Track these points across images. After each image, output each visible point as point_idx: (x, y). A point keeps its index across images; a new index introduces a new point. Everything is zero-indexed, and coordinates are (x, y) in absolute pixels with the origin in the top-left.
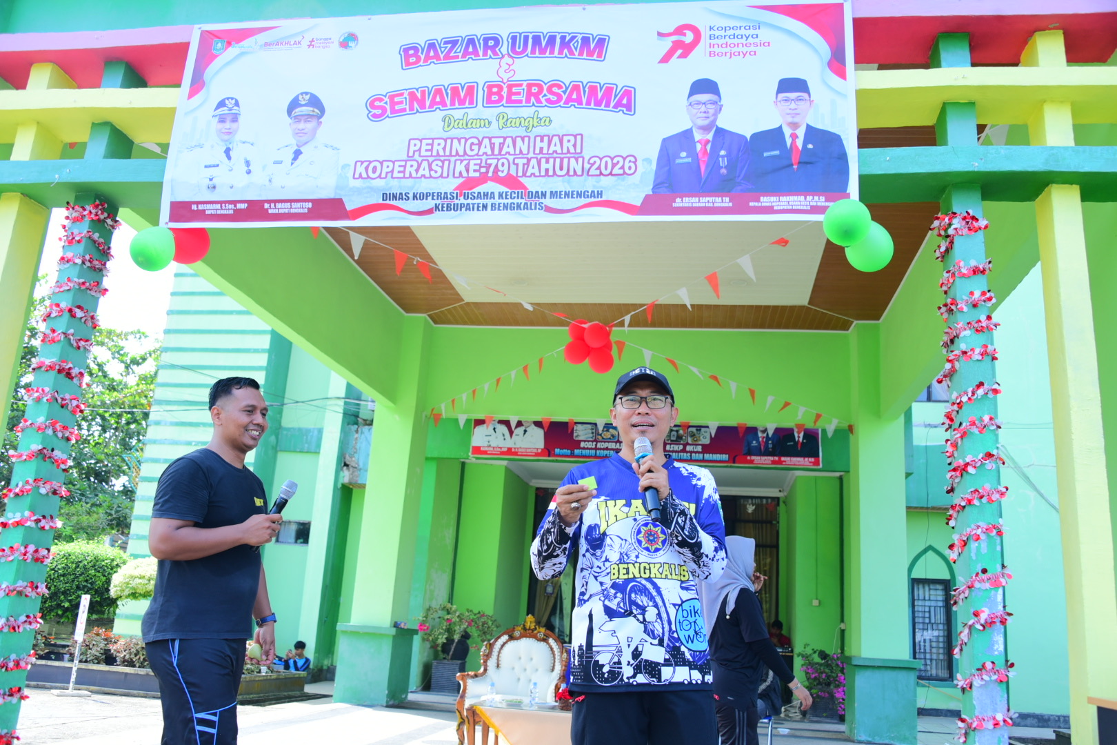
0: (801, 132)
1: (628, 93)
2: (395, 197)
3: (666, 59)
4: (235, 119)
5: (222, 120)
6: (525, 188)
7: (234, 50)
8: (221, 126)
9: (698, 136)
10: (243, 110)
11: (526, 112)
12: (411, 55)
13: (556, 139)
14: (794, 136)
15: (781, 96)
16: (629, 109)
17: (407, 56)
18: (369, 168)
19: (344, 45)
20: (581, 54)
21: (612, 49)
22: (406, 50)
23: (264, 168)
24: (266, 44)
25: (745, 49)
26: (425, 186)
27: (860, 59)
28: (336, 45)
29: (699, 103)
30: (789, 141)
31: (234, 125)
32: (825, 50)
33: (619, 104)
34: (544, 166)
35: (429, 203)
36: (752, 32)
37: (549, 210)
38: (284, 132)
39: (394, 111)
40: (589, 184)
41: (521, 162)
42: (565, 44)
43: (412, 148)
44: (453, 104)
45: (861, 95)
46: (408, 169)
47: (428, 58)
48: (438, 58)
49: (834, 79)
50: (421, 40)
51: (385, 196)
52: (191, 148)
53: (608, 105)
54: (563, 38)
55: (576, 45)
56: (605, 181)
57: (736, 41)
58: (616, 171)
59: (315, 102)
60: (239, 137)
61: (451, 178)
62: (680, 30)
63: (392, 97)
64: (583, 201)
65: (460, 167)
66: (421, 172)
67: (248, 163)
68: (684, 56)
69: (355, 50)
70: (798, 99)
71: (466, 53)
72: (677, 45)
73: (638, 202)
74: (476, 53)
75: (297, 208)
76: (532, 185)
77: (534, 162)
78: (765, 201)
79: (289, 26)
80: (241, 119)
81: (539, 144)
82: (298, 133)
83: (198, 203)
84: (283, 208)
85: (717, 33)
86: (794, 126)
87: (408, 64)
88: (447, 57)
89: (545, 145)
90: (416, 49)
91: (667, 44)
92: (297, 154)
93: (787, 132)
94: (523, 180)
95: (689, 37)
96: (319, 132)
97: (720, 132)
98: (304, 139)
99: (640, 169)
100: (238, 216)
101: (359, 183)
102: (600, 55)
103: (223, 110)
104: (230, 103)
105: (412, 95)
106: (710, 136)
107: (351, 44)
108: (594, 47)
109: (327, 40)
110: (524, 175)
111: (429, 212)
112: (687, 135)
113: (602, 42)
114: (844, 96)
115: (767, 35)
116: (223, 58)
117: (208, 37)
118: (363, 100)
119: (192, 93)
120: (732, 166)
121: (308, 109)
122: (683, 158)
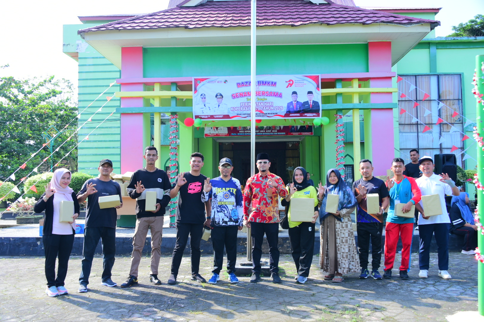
0: (312, 102)
1: (281, 94)
2: (239, 114)
3: (287, 87)
4: (205, 98)
5: (202, 99)
6: (263, 112)
7: (202, 83)
9: (294, 103)
10: (206, 96)
11: (262, 97)
12: (239, 85)
13: (268, 103)
14: (310, 102)
15: (308, 94)
16: (281, 97)
17: (238, 85)
18: (234, 109)
19: (225, 82)
20: (272, 85)
21: (277, 84)
22: (238, 84)
24: (209, 82)
25: (302, 85)
26: (245, 112)
27: (322, 88)
28: (223, 82)
29: (294, 96)
30: (309, 103)
31: (205, 100)
32: (316, 85)
33: (279, 96)
34: (266, 108)
35: (246, 116)
36: (303, 81)
37: (268, 116)
38: (215, 101)
39: (237, 97)
40: (275, 112)
41: (262, 107)
42: (268, 83)
43: (241, 105)
44: (248, 96)
45: (322, 93)
46: (241, 109)
47: (242, 86)
49: (317, 91)
50: (240, 82)
51: (237, 114)
52: (197, 105)
53: (277, 96)
54: (268, 82)
55: (270, 83)
56: (278, 111)
57: (300, 83)
58: (280, 109)
59: (221, 95)
60: (206, 102)
62: (290, 81)
63: (236, 94)
64: (274, 115)
66: (244, 110)
67: (209, 108)
69: (227, 83)
70: (311, 95)
72: (289, 84)
73: (284, 115)
76: (265, 112)
77: (264, 107)
78: (306, 114)
79: (213, 78)
81: (265, 104)
82: (218, 101)
83: (200, 116)
84: (218, 117)
85: (296, 82)
86: (310, 100)
87: (238, 87)
88: (246, 85)
89: (266, 104)
90: (239, 84)
91: (287, 84)
92: (219, 106)
93: (309, 102)
95: (291, 82)
96: (222, 101)
97: (297, 102)
98: (220, 102)
100: (208, 118)
101: (232, 112)
102: (275, 86)
103: (202, 96)
104: (203, 95)
105: (240, 94)
106: (296, 103)
107: (226, 82)
109: (221, 81)
110: (263, 110)
112: (292, 102)
113: (275, 83)
114: (319, 94)
115: (305, 82)
116: (200, 85)
117: (196, 80)
118: (230, 94)
119: (195, 93)
120: (300, 108)
121: (219, 96)
122: (291, 107)
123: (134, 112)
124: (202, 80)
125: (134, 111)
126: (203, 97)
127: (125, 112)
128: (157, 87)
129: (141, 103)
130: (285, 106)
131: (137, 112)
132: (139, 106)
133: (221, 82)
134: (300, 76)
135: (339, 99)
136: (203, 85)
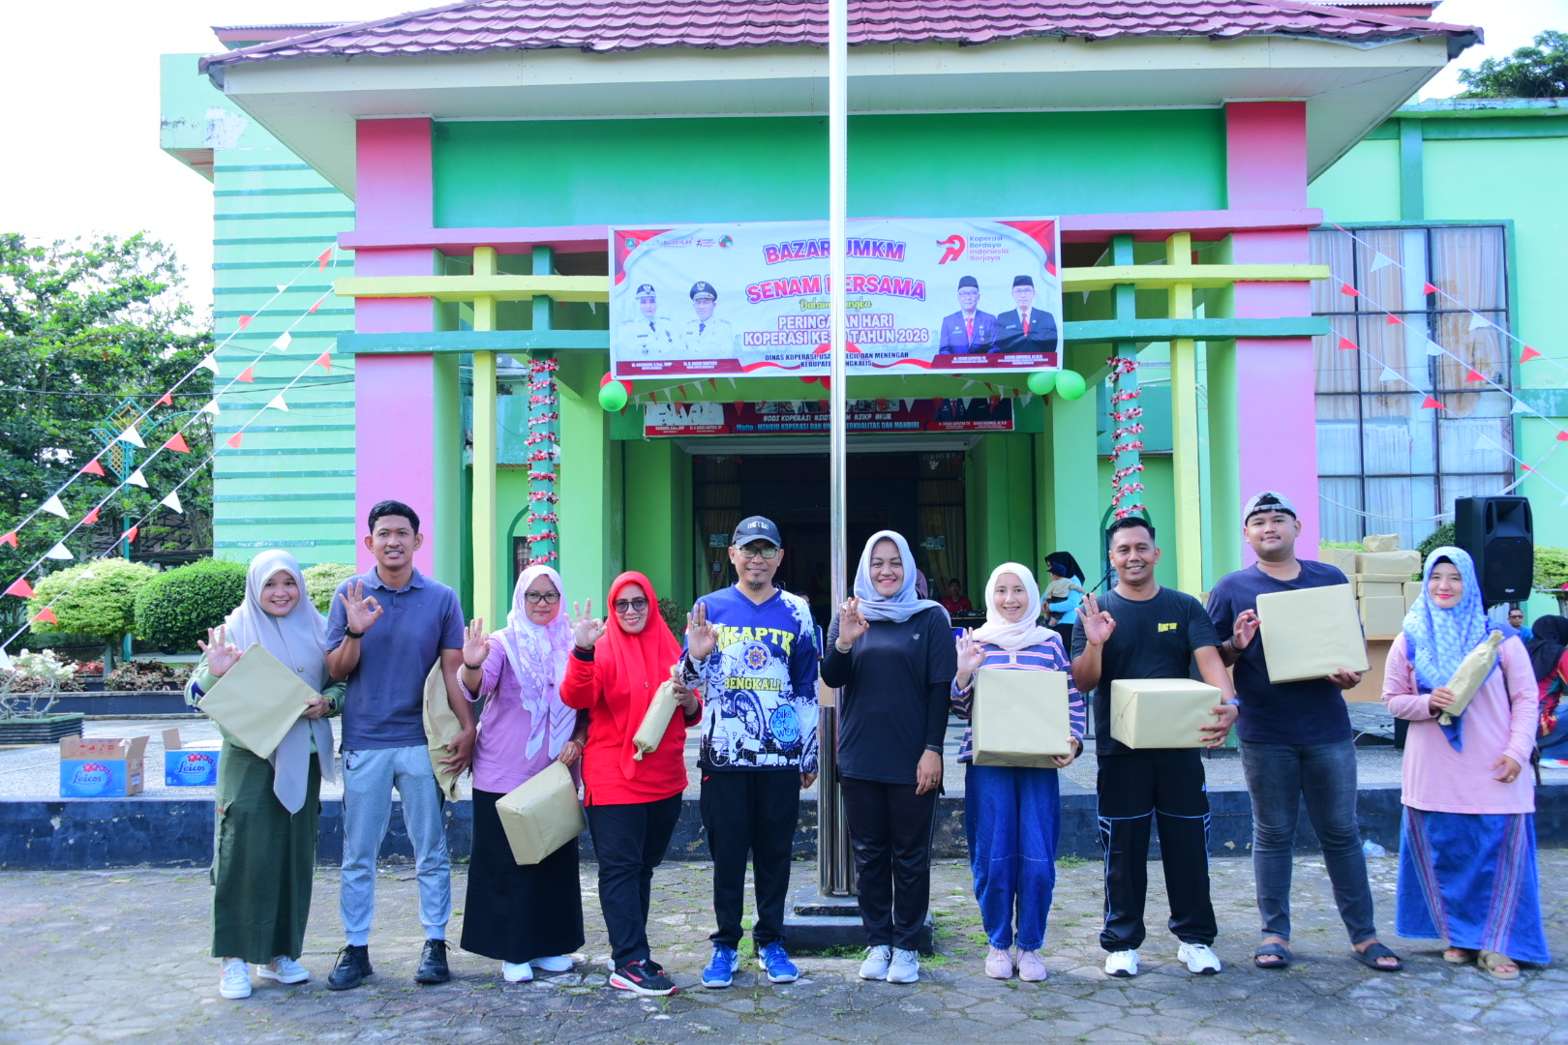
0: (1028, 312)
1: (920, 286)
2: (774, 358)
3: (943, 261)
5: (643, 301)
6: (858, 351)
7: (644, 246)
8: (643, 305)
9: (966, 316)
10: (657, 294)
11: (854, 297)
12: (772, 254)
13: (876, 317)
14: (1024, 315)
15: (1017, 287)
16: (921, 296)
17: (769, 255)
18: (755, 338)
19: (723, 244)
20: (887, 255)
21: (908, 252)
22: (768, 250)
23: (680, 337)
24: (666, 243)
25: (993, 255)
26: (794, 350)
27: (1065, 265)
28: (717, 245)
29: (965, 293)
30: (1021, 318)
32: (1043, 255)
33: (914, 293)
34: (870, 336)
35: (798, 362)
36: (997, 242)
37: (875, 365)
38: (689, 312)
39: (766, 296)
40: (900, 348)
41: (855, 333)
42: (877, 248)
43: (781, 323)
44: (805, 291)
45: (1064, 284)
46: (781, 338)
47: (783, 256)
48: (790, 256)
49: (1048, 275)
50: (778, 242)
51: (767, 357)
52: (624, 323)
53: (907, 293)
54: (875, 243)
55: (884, 248)
56: (910, 346)
57: (987, 249)
58: (916, 339)
59: (709, 289)
60: (658, 314)
61: (810, 345)
62: (951, 240)
63: (763, 286)
64: (896, 359)
65: (815, 337)
66: (789, 341)
67: (668, 334)
68: (954, 259)
69: (731, 248)
70: (1027, 290)
71: (810, 253)
72: (950, 251)
73: (931, 360)
74: (816, 252)
75: (707, 365)
76: (864, 349)
77: (863, 333)
78: (1008, 358)
79: (681, 229)
80: (657, 300)
81: (865, 321)
82: (699, 311)
83: (635, 362)
84: (697, 365)
85: (975, 242)
86: (1024, 308)
87: (770, 260)
88: (797, 256)
89: (869, 321)
90: (773, 248)
91: (943, 250)
92: (702, 327)
93: (1020, 313)
94: (857, 345)
95: (957, 245)
97: (979, 313)
98: (705, 316)
99: (931, 338)
100: (665, 371)
101: (748, 348)
102: (900, 257)
103: (643, 294)
104: (647, 289)
105: (777, 284)
106: (973, 316)
107: (728, 244)
108: (896, 250)
110: (857, 342)
111: (798, 367)
112: (959, 315)
113: (901, 247)
114: (1054, 287)
115: (1006, 244)
116: (635, 253)
117: (621, 236)
118: (743, 288)
119: (618, 281)
120: (987, 335)
121: (705, 294)
122: (957, 330)
123: (401, 350)
124: (644, 236)
125: (403, 346)
126: (647, 295)
127: (368, 350)
128: (483, 261)
129: (429, 316)
130: (937, 326)
131: (411, 350)
132: (422, 329)
133: (710, 241)
134: (988, 223)
135: (1126, 305)
136: (646, 253)
